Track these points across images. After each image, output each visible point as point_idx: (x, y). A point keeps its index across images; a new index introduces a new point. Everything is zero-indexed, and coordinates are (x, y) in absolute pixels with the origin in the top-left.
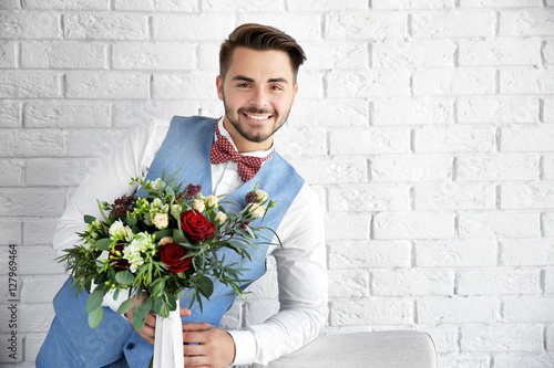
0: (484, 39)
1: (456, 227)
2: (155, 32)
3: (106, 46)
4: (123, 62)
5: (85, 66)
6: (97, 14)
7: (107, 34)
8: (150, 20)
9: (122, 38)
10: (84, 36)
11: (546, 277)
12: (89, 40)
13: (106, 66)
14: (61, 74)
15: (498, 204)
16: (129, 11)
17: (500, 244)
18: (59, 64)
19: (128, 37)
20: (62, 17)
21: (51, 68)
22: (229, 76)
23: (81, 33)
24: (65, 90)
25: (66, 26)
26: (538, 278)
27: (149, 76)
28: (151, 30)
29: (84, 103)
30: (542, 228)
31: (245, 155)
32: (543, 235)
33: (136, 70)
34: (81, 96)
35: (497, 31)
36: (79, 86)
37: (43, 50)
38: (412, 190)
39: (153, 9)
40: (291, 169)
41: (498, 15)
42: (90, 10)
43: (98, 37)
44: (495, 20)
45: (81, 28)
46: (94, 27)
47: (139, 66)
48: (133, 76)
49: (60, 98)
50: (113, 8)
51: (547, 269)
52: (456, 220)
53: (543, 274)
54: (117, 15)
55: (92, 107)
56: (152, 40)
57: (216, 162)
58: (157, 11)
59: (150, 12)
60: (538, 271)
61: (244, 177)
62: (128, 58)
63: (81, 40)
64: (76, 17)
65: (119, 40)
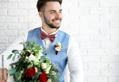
1: (79, 19)
15: (89, 13)
17: (89, 23)
30: (100, 19)
31: (50, 35)
32: (100, 21)
38: (69, 10)
40: (65, 34)
52: (79, 17)
53: (100, 30)
57: (43, 39)
61: (52, 41)
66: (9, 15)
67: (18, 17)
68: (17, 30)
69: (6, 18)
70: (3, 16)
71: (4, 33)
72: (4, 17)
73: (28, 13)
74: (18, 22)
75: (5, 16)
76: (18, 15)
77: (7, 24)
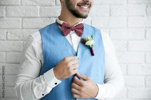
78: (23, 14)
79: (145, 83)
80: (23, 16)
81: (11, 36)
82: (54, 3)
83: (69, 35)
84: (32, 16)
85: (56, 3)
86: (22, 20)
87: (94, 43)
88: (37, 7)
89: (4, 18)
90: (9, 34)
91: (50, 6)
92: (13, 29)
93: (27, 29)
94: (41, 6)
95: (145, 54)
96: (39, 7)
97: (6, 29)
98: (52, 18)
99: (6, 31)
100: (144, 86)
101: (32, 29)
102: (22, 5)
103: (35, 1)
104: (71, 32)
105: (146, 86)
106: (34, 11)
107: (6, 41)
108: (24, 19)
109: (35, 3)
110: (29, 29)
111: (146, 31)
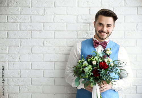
0: (121, 23)
2: (32, 20)
3: (19, 24)
4: (23, 28)
5: (13, 30)
6: (17, 16)
7: (19, 21)
8: (31, 17)
9: (23, 22)
10: (13, 21)
11: (137, 88)
12: (14, 22)
13: (19, 29)
14: (7, 32)
16: (25, 15)
18: (6, 29)
19: (25, 21)
20: (7, 16)
21: (4, 30)
22: (97, 22)
23: (12, 21)
24: (8, 36)
25: (8, 19)
26: (135, 89)
27: (30, 31)
28: (31, 19)
29: (13, 39)
33: (27, 30)
34: (12, 37)
35: (124, 21)
36: (11, 35)
37: (2, 25)
39: (32, 14)
41: (125, 16)
42: (15, 14)
43: (17, 22)
44: (124, 18)
45: (12, 19)
46: (16, 19)
47: (28, 29)
48: (26, 32)
49: (6, 38)
50: (21, 14)
51: (138, 86)
54: (22, 16)
55: (15, 40)
56: (31, 22)
58: (33, 15)
59: (31, 15)
60: (135, 87)
62: (24, 27)
63: (12, 22)
64: (11, 16)
65: (22, 22)
66: (33, 68)
67: (43, 70)
68: (41, 85)
69: (29, 72)
70: (26, 69)
71: (27, 89)
72: (27, 71)
73: (55, 65)
74: (43, 77)
75: (29, 69)
76: (44, 68)
77: (31, 79)
78: (55, 29)
79: (136, 75)
80: (55, 30)
81: (47, 43)
82: (76, 22)
83: (97, 47)
84: (61, 30)
85: (77, 21)
86: (54, 32)
87: (111, 52)
88: (65, 23)
89: (42, 31)
90: (45, 42)
91: (73, 23)
92: (48, 39)
93: (57, 39)
94: (67, 23)
95: (136, 56)
96: (65, 24)
97: (43, 38)
98: (74, 31)
99: (43, 40)
100: (136, 77)
101: (61, 38)
102: (54, 22)
103: (63, 20)
104: (99, 46)
105: (137, 77)
106: (63, 27)
107: (43, 47)
108: (56, 32)
109: (63, 21)
110: (59, 38)
111: (136, 41)
